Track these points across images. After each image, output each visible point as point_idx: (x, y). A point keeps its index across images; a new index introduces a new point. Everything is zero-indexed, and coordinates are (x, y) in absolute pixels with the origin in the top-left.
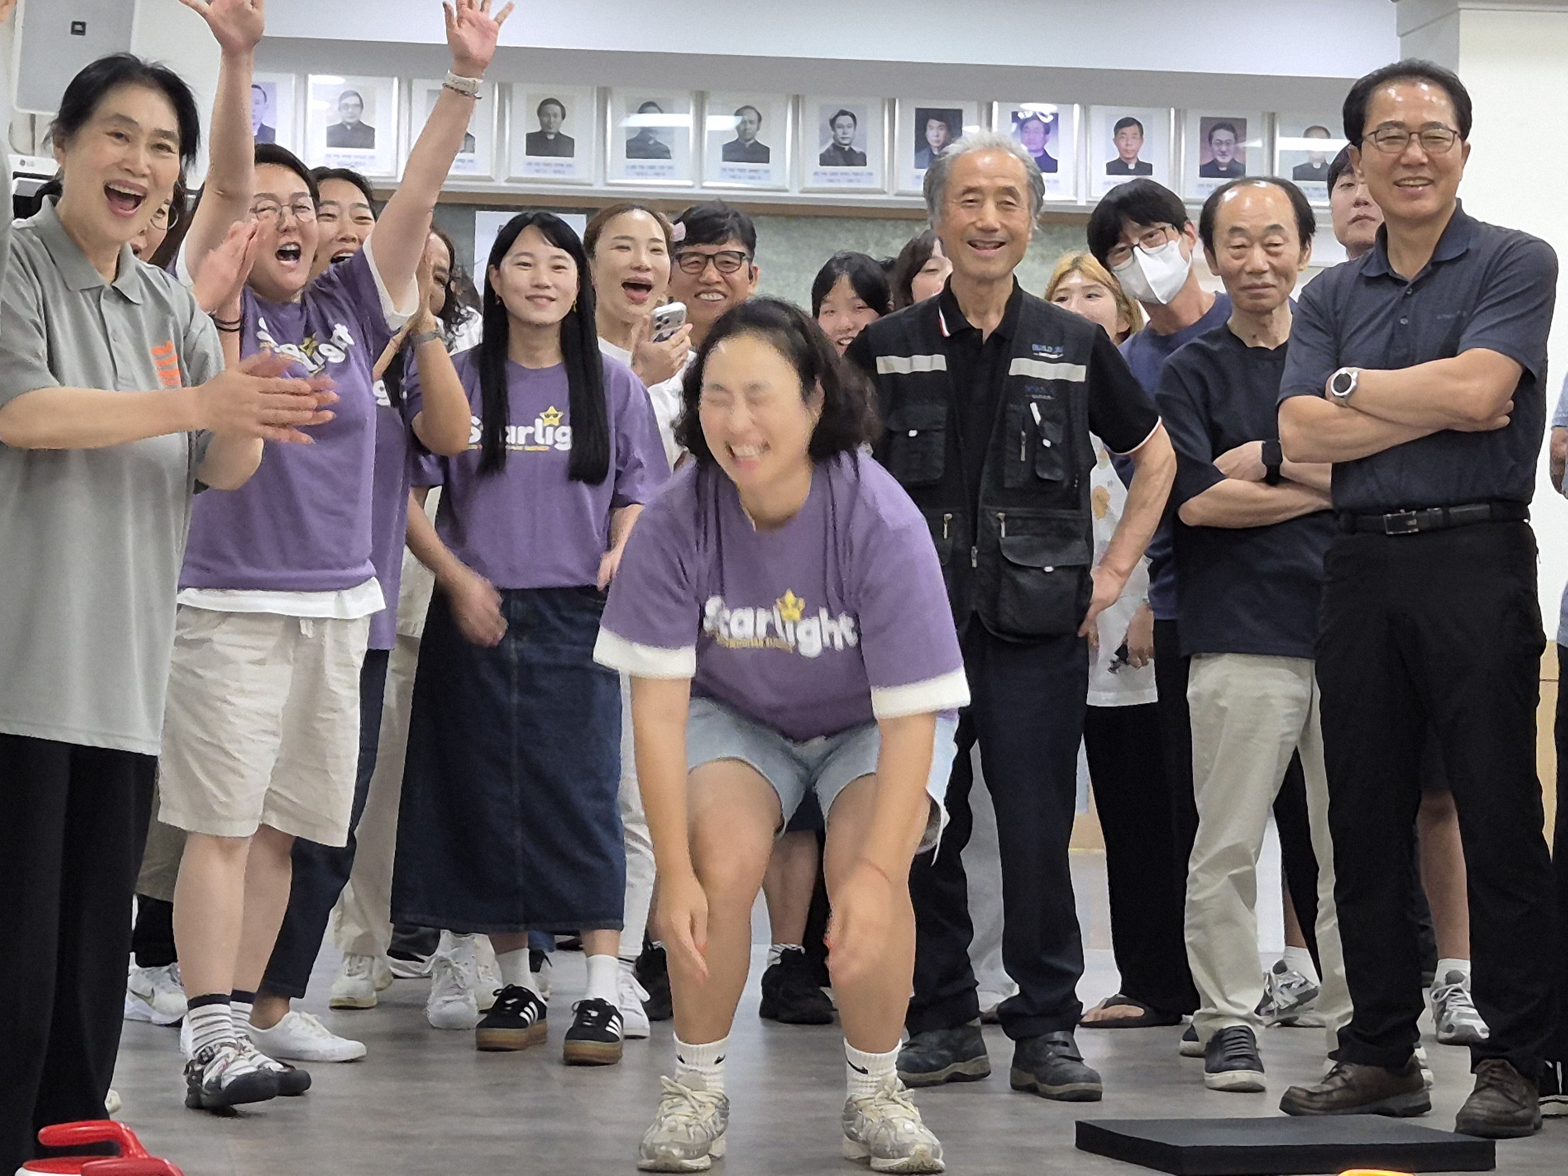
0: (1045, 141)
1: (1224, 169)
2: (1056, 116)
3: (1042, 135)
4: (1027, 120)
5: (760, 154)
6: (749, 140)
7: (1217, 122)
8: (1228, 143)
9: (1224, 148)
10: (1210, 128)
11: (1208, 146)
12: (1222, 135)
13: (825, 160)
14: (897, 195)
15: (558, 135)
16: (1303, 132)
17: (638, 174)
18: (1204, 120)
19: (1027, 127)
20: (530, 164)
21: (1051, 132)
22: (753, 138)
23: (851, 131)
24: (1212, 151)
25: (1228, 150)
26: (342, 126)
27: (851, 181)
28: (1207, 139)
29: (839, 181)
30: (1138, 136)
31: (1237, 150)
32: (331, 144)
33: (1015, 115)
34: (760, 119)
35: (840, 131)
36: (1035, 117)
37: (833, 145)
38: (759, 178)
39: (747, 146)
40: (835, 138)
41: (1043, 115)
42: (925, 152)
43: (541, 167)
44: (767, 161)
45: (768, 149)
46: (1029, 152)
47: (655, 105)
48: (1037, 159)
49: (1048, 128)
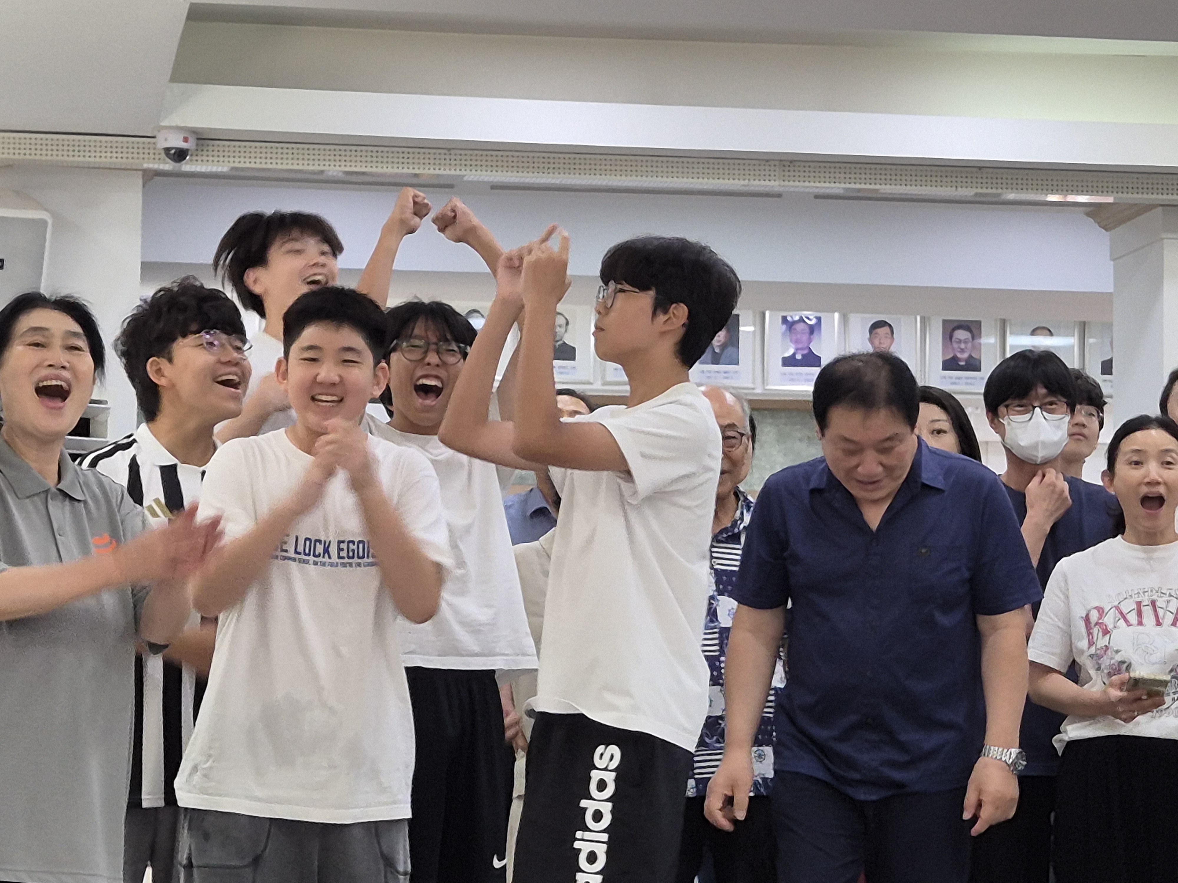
0: (810, 341)
1: (962, 363)
2: (819, 319)
3: (807, 335)
4: (795, 323)
5: (567, 353)
6: (558, 341)
7: (956, 324)
8: (966, 342)
9: (963, 346)
10: (950, 330)
11: (949, 343)
12: (961, 334)
16: (1030, 331)
18: (945, 322)
19: (795, 329)
21: (815, 333)
22: (561, 340)
24: (953, 349)
25: (966, 348)
28: (948, 336)
30: (890, 336)
31: (974, 347)
33: (784, 319)
34: (567, 323)
36: (801, 320)
38: (567, 373)
39: (557, 347)
41: (808, 318)
44: (574, 359)
45: (574, 349)
46: (797, 349)
47: (478, 312)
48: (803, 356)
49: (813, 330)
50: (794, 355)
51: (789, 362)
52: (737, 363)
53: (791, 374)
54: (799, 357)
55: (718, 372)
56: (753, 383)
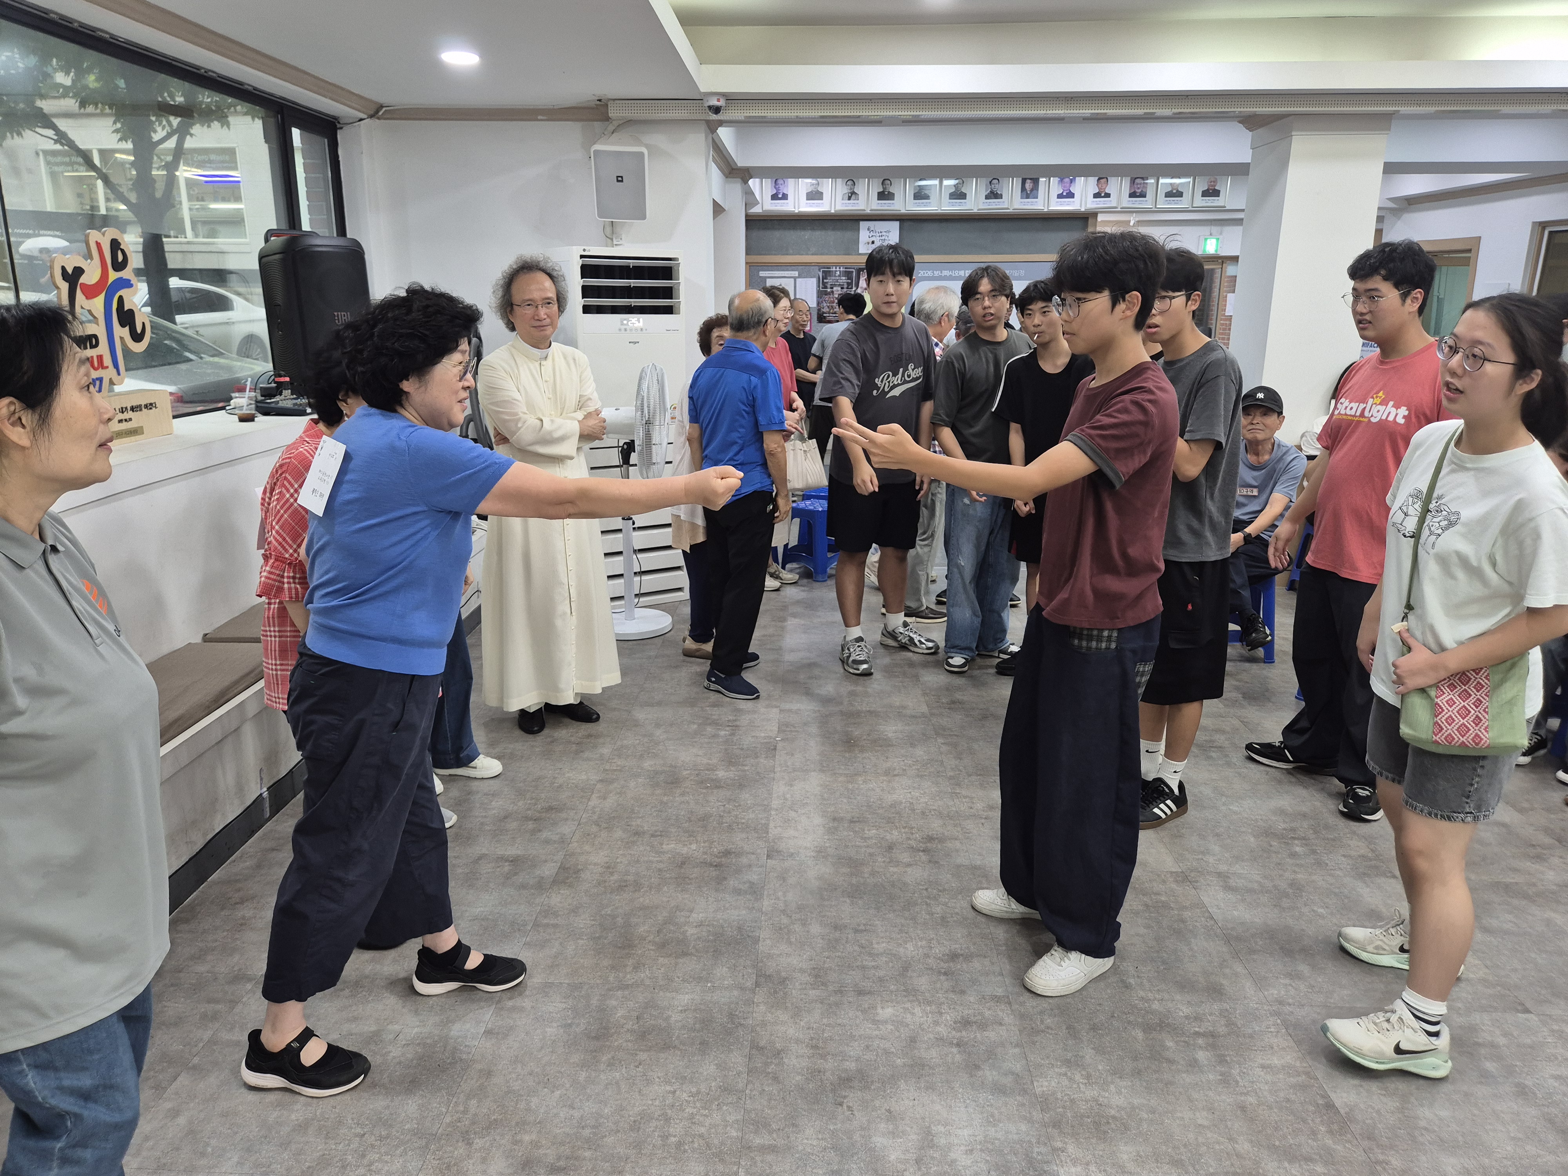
0: (1070, 187)
1: (1138, 194)
3: (1069, 184)
5: (963, 196)
6: (959, 190)
9: (1139, 186)
10: (1133, 179)
11: (1133, 185)
12: (1138, 181)
13: (987, 197)
14: (1014, 209)
15: (889, 192)
19: (1064, 181)
21: (1073, 183)
22: (961, 189)
23: (997, 186)
24: (1134, 188)
26: (812, 192)
30: (1106, 183)
31: (1144, 187)
32: (807, 199)
34: (963, 183)
35: (993, 187)
37: (990, 191)
39: (958, 193)
40: (991, 189)
42: (1024, 193)
44: (966, 199)
45: (966, 194)
46: (1064, 191)
48: (1067, 194)
50: (1063, 194)
51: (1060, 196)
52: (1038, 198)
54: (1065, 195)
56: (1045, 206)
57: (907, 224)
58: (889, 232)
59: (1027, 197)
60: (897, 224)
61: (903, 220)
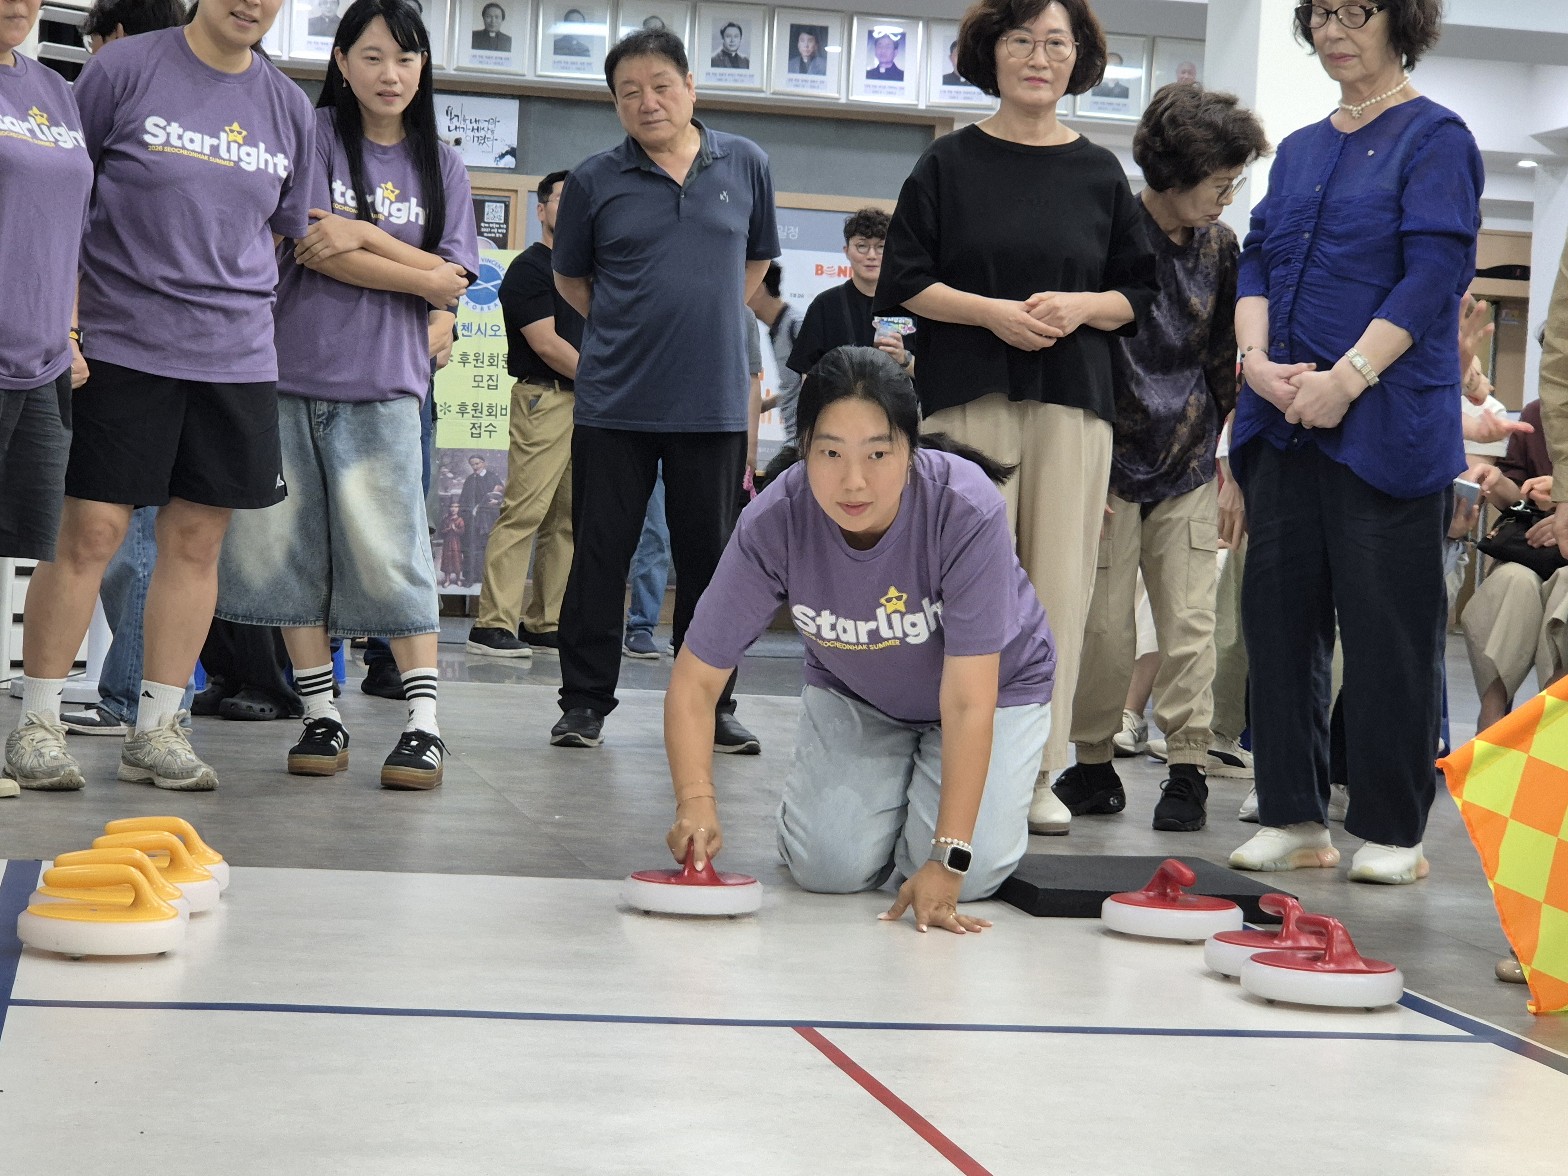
0: (894, 56)
2: (903, 35)
3: (892, 51)
4: (879, 39)
13: (715, 63)
14: (773, 93)
15: (498, 34)
17: (563, 68)
19: (880, 44)
20: (474, 56)
21: (899, 49)
23: (737, 41)
27: (736, 81)
29: (726, 80)
32: (311, 33)
34: (663, 27)
35: (728, 40)
36: (886, 36)
37: (723, 51)
40: (724, 45)
41: (893, 35)
42: (797, 60)
43: (485, 59)
46: (881, 63)
47: (578, 12)
48: (887, 70)
49: (898, 45)
50: (878, 67)
51: (873, 74)
52: (824, 74)
53: (875, 87)
54: (882, 70)
55: (806, 81)
56: (839, 92)
57: (536, 108)
58: (495, 121)
59: (803, 69)
60: (513, 106)
61: (528, 98)
